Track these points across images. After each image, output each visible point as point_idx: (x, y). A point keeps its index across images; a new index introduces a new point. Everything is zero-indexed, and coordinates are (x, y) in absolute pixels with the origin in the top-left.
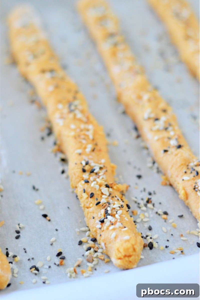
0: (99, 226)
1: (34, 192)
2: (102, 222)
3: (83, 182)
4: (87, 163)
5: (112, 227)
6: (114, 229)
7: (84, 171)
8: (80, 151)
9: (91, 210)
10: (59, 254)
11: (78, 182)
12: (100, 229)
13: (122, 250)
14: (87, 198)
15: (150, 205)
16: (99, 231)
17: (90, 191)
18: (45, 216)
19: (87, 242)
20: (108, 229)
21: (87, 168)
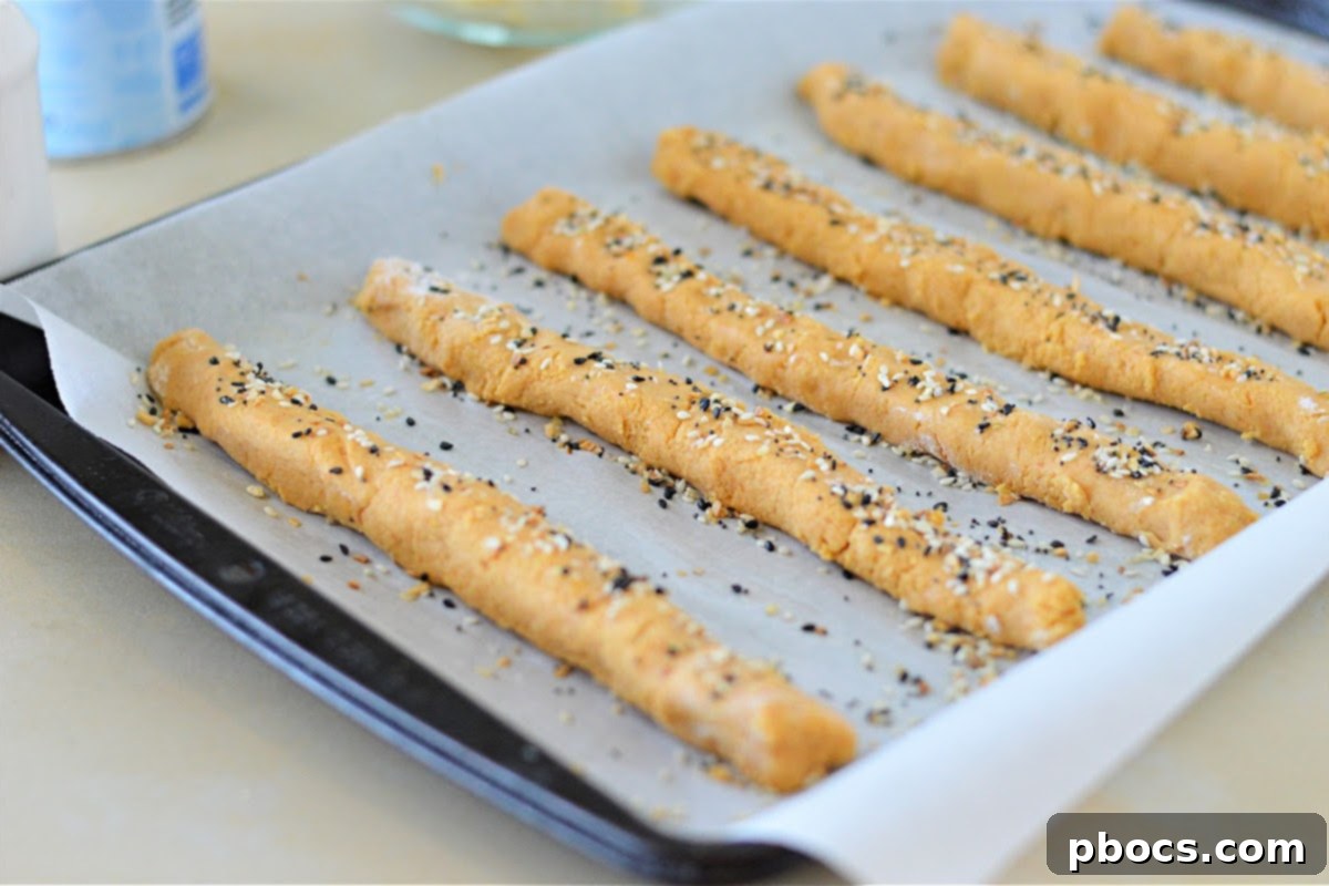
0: (961, 589)
1: (742, 598)
2: (964, 578)
3: (864, 527)
4: (846, 491)
5: (996, 577)
6: (1006, 578)
7: (848, 506)
8: (809, 474)
9: (917, 570)
10: (904, 677)
11: (850, 532)
12: (968, 593)
13: (1054, 602)
14: (894, 552)
15: (1012, 542)
16: (965, 601)
17: (891, 537)
18: (809, 628)
19: (942, 641)
20: (988, 584)
21: (851, 498)
